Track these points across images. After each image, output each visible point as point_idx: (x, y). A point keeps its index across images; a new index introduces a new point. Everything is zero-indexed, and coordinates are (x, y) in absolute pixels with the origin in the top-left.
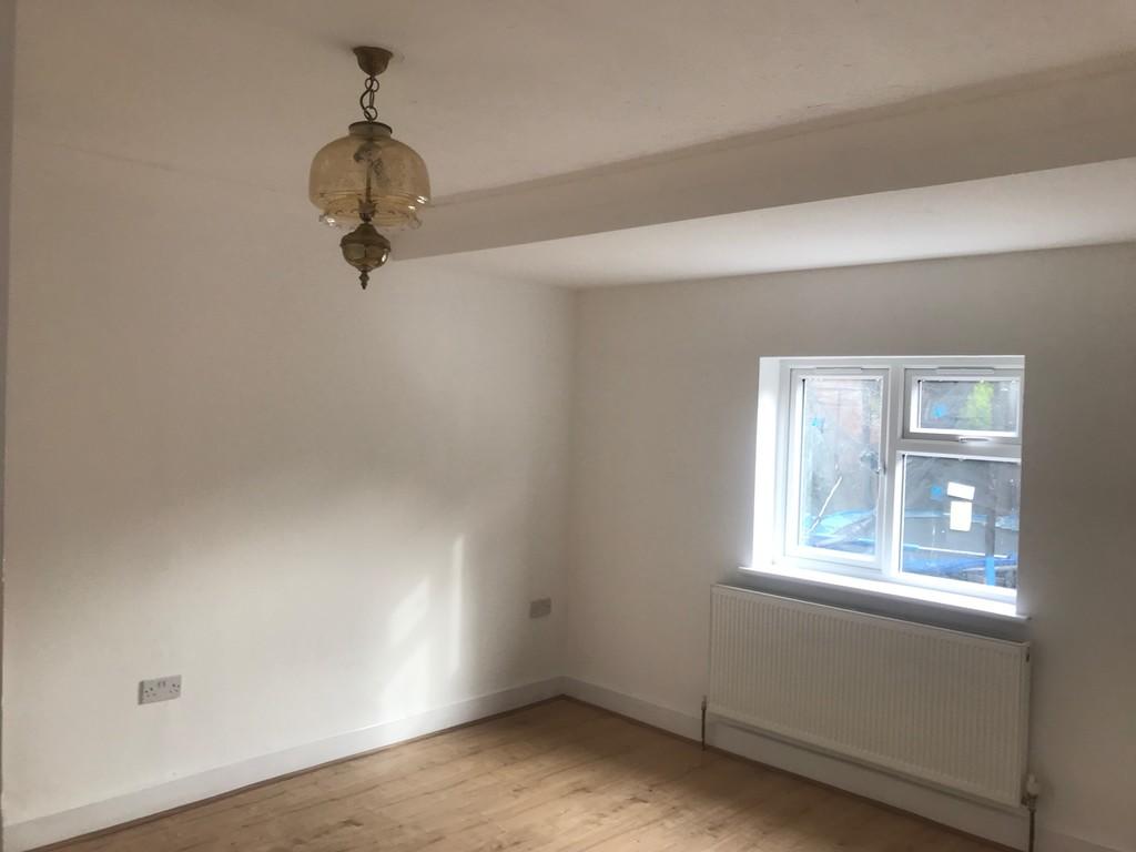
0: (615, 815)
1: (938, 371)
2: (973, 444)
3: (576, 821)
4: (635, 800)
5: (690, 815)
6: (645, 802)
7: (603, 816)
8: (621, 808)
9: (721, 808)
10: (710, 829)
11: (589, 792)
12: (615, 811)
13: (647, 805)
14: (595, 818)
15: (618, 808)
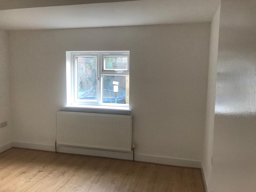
0: (34, 177)
1: (110, 55)
2: (118, 72)
3: (23, 182)
4: (40, 172)
5: (55, 172)
6: (43, 171)
7: (30, 179)
8: (36, 175)
9: (63, 168)
10: (62, 174)
11: (25, 173)
12: (34, 176)
13: (43, 172)
14: (28, 180)
15: (35, 175)
